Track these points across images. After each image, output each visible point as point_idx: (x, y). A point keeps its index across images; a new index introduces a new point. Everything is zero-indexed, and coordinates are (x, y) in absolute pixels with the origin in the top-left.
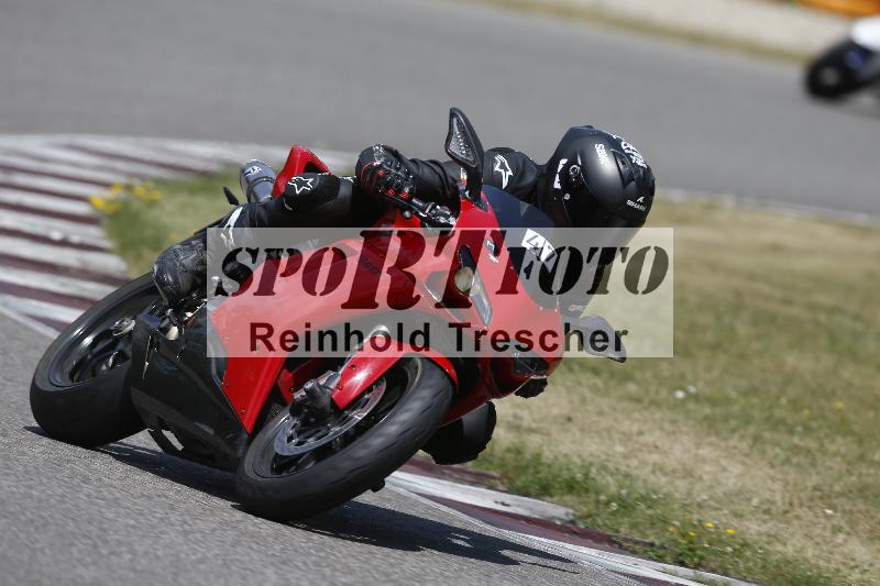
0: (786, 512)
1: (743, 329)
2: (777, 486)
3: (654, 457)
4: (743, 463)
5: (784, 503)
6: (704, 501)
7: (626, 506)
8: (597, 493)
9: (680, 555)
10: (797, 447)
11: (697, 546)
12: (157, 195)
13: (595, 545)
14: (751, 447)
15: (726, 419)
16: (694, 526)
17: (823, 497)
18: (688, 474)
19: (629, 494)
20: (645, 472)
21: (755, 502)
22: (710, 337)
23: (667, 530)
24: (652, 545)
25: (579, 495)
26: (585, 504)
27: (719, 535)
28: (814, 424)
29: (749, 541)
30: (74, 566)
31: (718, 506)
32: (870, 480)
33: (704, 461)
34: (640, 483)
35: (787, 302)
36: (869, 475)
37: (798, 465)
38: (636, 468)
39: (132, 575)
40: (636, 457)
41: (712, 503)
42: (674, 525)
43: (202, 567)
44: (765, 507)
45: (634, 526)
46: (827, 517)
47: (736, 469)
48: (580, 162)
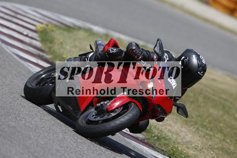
0: (201, 150)
1: (201, 99)
2: (200, 142)
3: (169, 128)
4: (192, 134)
5: (201, 147)
6: (180, 142)
7: (159, 139)
8: (152, 134)
9: (170, 155)
10: (208, 134)
11: (175, 153)
12: (54, 29)
13: (148, 147)
14: (196, 131)
15: (191, 122)
16: (175, 148)
17: (211, 148)
18: (177, 134)
19: (160, 136)
20: (166, 131)
21: (193, 145)
22: (191, 99)
23: (168, 147)
24: (163, 150)
25: (147, 133)
26: (148, 136)
27: (182, 152)
28: (213, 129)
29: (189, 155)
30: (9, 121)
31: (183, 144)
32: (225, 147)
33: (182, 131)
34: (164, 133)
35: (214, 95)
36: (225, 145)
37: (207, 138)
38: (164, 129)
39: (24, 127)
40: (164, 126)
41: (182, 143)
42: (170, 147)
43: (43, 129)
44: (196, 147)
45: (160, 144)
46: (211, 154)
47: (190, 136)
48: (188, 59)
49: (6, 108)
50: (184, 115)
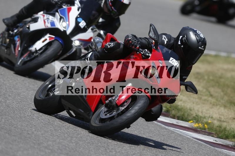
48: (186, 37)
49: (94, 142)
50: (193, 92)
